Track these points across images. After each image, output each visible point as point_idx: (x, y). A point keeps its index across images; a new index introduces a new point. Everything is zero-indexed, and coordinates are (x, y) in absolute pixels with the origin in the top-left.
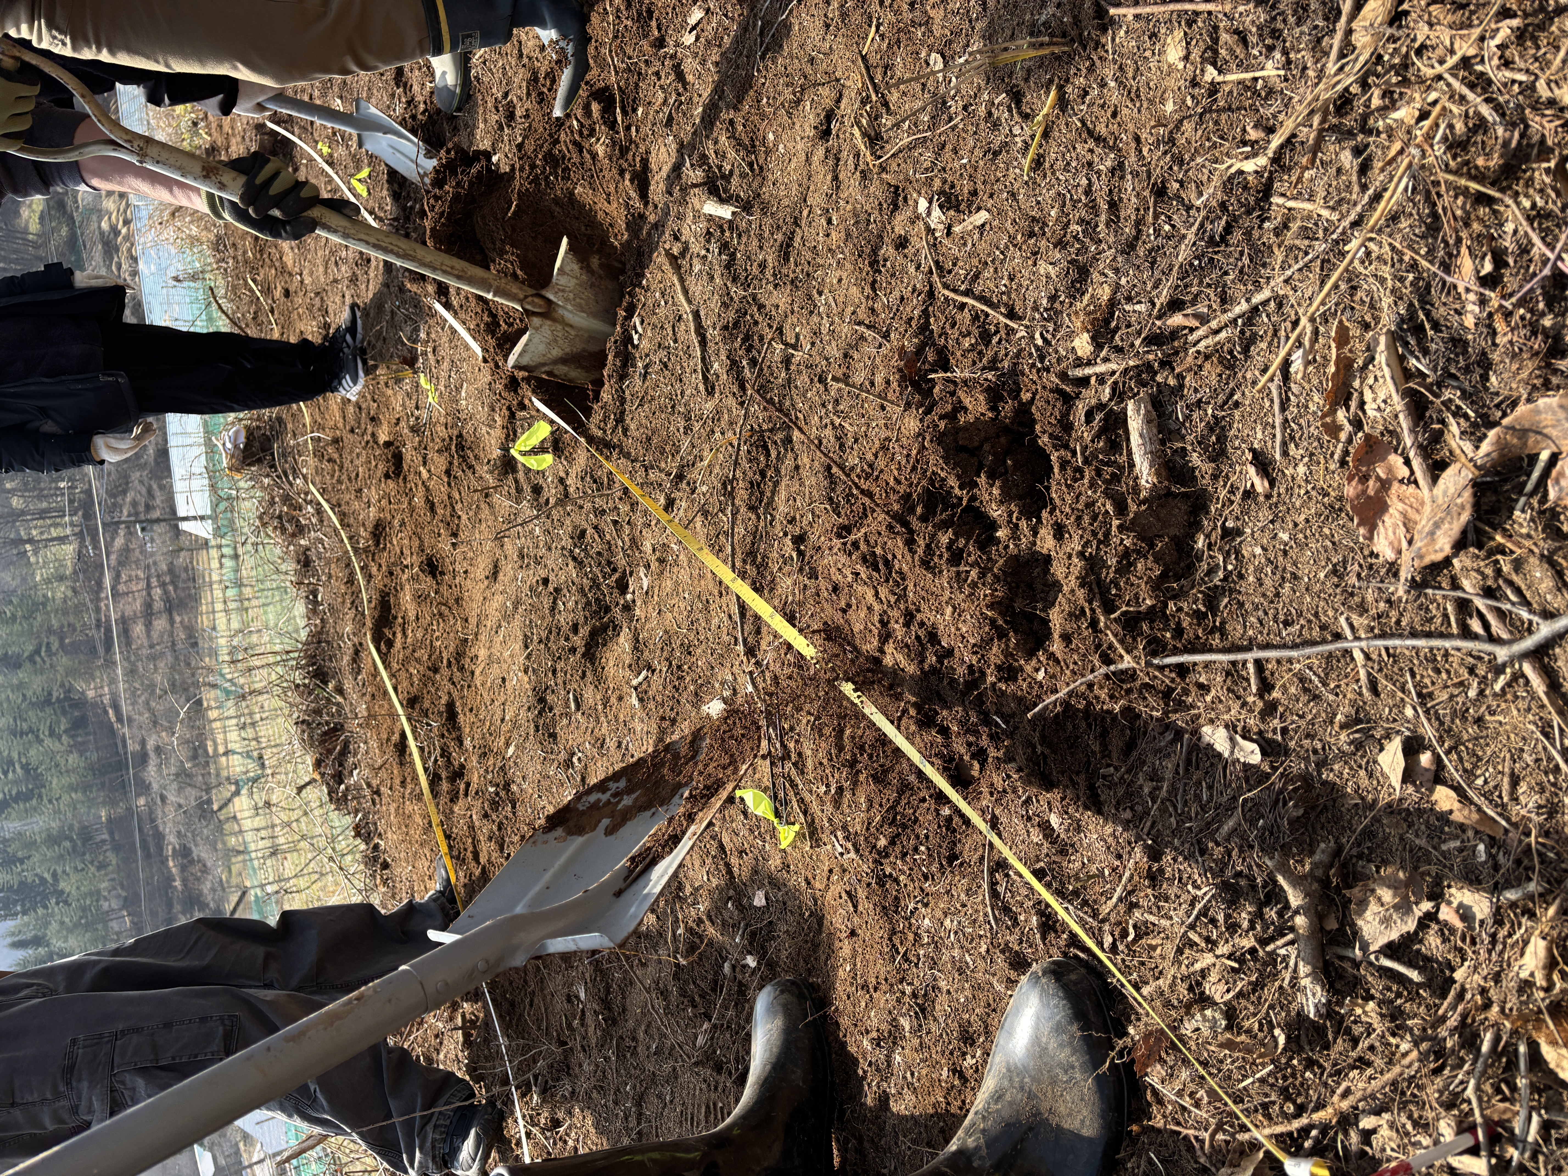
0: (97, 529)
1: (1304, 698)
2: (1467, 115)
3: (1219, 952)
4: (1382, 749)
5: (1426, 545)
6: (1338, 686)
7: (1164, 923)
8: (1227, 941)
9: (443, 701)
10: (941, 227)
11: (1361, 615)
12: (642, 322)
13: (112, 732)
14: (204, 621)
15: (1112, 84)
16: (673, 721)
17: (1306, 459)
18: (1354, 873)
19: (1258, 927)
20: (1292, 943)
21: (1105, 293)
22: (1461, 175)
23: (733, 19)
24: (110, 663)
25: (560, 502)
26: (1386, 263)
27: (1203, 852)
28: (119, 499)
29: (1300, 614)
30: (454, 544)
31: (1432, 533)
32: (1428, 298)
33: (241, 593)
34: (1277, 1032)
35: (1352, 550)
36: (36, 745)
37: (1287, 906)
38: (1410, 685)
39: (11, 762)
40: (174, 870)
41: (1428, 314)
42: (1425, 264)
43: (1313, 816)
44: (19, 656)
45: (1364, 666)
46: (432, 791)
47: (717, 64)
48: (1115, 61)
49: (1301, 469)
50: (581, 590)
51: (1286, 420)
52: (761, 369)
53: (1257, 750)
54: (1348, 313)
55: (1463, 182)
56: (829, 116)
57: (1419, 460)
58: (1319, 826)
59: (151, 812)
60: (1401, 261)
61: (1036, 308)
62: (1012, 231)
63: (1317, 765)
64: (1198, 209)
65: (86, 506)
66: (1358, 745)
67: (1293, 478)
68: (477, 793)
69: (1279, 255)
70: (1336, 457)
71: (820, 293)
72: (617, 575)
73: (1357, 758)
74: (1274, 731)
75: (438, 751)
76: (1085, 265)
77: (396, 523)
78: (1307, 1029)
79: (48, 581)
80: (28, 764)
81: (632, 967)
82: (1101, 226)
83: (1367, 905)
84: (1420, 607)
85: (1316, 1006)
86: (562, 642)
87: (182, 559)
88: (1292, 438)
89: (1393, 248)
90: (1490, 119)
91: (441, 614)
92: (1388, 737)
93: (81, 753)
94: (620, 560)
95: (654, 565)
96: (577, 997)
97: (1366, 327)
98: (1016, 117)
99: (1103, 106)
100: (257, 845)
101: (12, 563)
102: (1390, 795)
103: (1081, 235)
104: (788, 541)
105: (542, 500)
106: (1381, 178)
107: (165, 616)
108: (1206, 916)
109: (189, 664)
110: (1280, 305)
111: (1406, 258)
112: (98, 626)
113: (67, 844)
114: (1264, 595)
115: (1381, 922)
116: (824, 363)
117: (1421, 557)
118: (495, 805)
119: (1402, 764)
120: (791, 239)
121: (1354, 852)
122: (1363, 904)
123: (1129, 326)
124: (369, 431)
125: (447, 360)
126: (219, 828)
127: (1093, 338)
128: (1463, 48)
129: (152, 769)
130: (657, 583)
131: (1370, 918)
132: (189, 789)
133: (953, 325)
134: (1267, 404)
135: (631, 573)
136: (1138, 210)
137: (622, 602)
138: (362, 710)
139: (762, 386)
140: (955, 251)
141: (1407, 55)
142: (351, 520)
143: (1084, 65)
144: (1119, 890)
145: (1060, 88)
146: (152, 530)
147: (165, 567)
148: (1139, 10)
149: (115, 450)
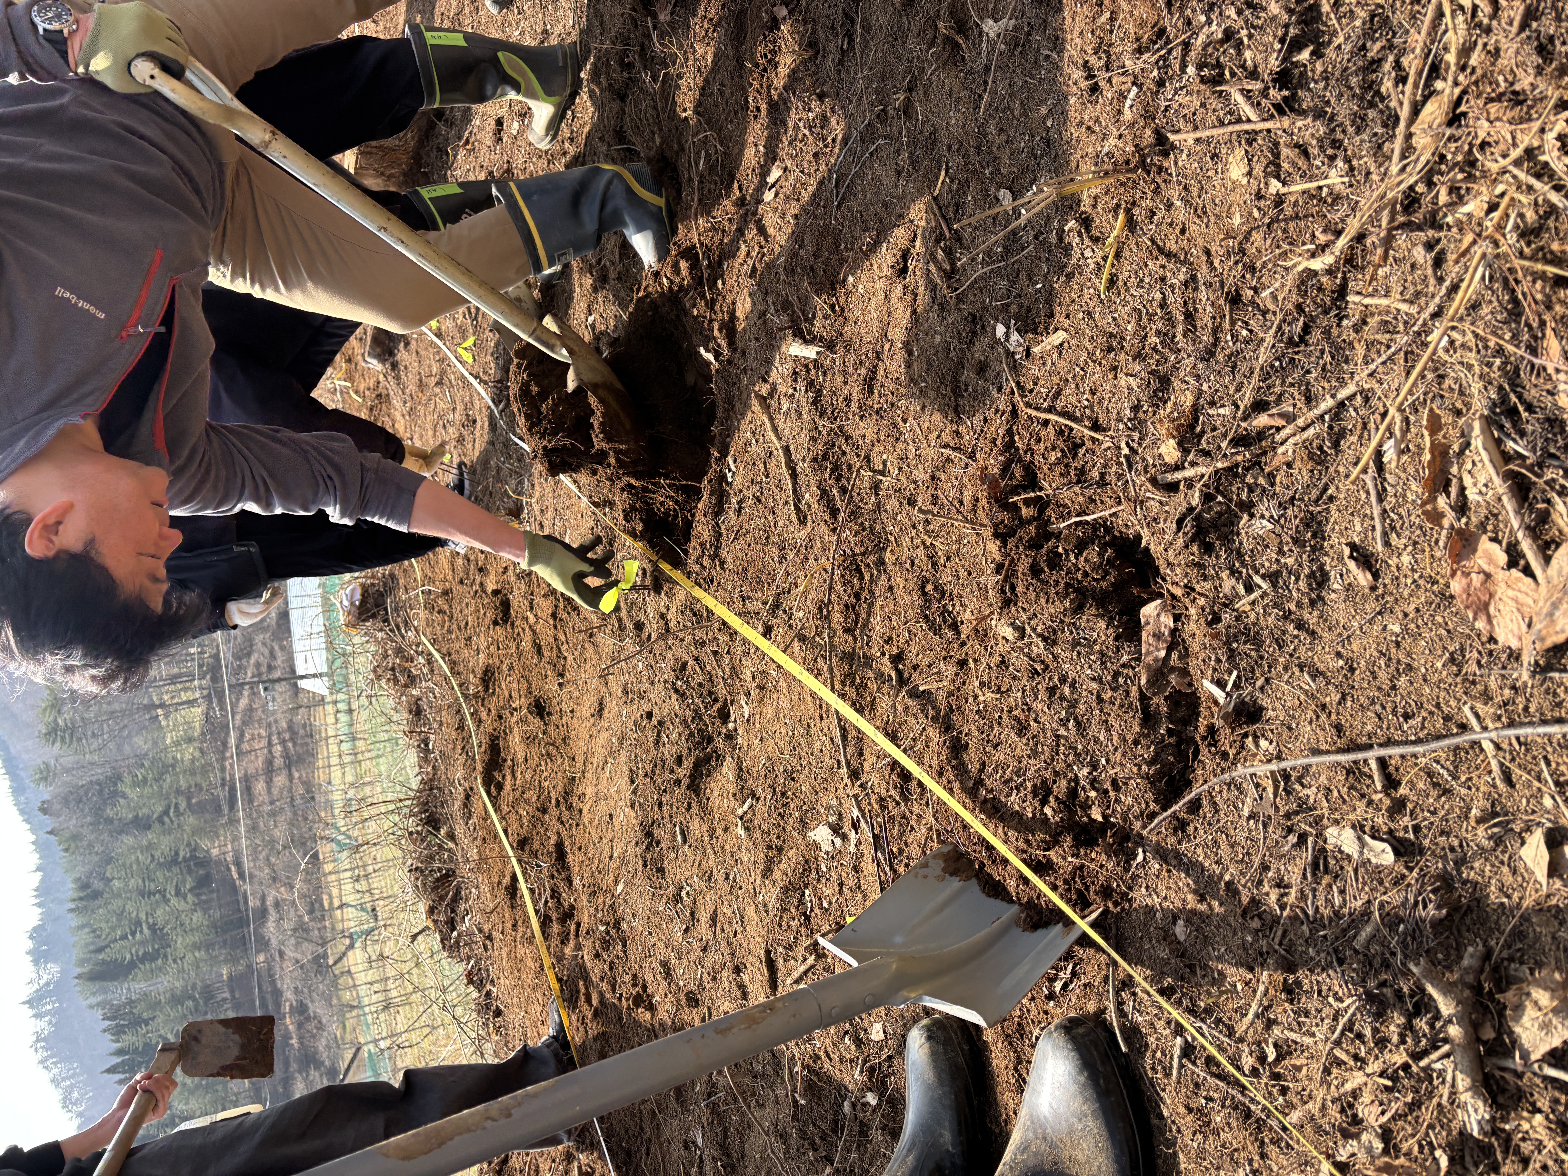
0: (223, 691)
1: (1434, 793)
2: (1536, 203)
3: (1369, 1070)
4: (1523, 843)
5: (1546, 627)
6: (1470, 779)
7: (1307, 1040)
8: (1377, 1058)
9: (552, 842)
10: (1020, 349)
11: (1486, 704)
12: (735, 461)
13: (234, 889)
14: (320, 776)
15: (1179, 203)
16: (780, 850)
17: (1410, 548)
18: (1507, 977)
19: (1409, 1040)
20: (1447, 1055)
21: (1188, 400)
22: (1537, 260)
23: (809, 175)
24: (233, 821)
25: (662, 637)
26: (1471, 350)
27: (1341, 962)
28: (244, 661)
29: (1420, 707)
30: (560, 685)
31: (1551, 614)
32: (1518, 381)
33: (354, 747)
34: (1438, 1153)
35: (1469, 637)
36: (163, 905)
37: (1437, 1016)
38: (1546, 774)
39: (138, 923)
40: (291, 1027)
41: (1520, 397)
42: (1510, 348)
43: (1457, 917)
44: (149, 817)
45: (1495, 756)
46: (543, 933)
47: (796, 217)
48: (1179, 183)
49: (1406, 559)
50: (684, 722)
51: (1385, 511)
52: (851, 497)
53: (1389, 849)
54: (1438, 401)
55: (1539, 267)
56: (905, 255)
57: (1529, 541)
58: (1464, 928)
59: (270, 969)
60: (1486, 347)
61: (1119, 420)
62: (1090, 347)
63: (1456, 863)
64: (1275, 313)
65: (214, 670)
66: (1498, 841)
67: (1398, 568)
68: (588, 933)
69: (1360, 350)
70: (1441, 544)
71: (905, 421)
72: (718, 705)
73: (1498, 853)
74: (1406, 829)
75: (548, 892)
76: (1166, 375)
77: (504, 667)
78: (1472, 1149)
79: (177, 743)
80: (155, 924)
81: (749, 1108)
82: (1179, 337)
83: (1524, 1010)
84: (1547, 692)
85: (1479, 1122)
86: (667, 774)
87: (300, 717)
88: (1393, 528)
89: (1476, 335)
90: (1560, 205)
91: (549, 755)
92: (1528, 829)
93: (205, 911)
94: (721, 690)
95: (754, 693)
96: (694, 1143)
97: (1458, 413)
98: (1087, 241)
99: (1171, 225)
100: (370, 999)
101: (145, 728)
102: (1537, 891)
103: (1159, 347)
104: (886, 660)
105: (644, 636)
106: (1457, 269)
107: (284, 772)
108: (1351, 1030)
109: (306, 819)
110: (1367, 399)
111: (1491, 344)
112: (223, 785)
113: (190, 1003)
114: (1379, 689)
115: (1541, 1028)
116: (912, 486)
117: (1542, 639)
118: (606, 944)
119: (1546, 857)
120: (875, 373)
121: (1505, 954)
122: (1519, 1008)
123: (1214, 429)
124: (478, 582)
125: (551, 509)
126: (335, 983)
127: (1180, 444)
128: (1526, 140)
129: (271, 925)
130: (758, 710)
131: (1528, 1024)
132: (306, 944)
133: (1039, 441)
134: (1363, 496)
135: (732, 702)
136: (1214, 318)
137: (724, 731)
138: (473, 854)
139: (853, 512)
140: (1035, 371)
141: (1470, 151)
142: (461, 668)
143: (1149, 189)
144: (1254, 1006)
145: (1128, 211)
146: (274, 690)
147: (285, 725)
148: (1198, 135)
149: (248, 614)
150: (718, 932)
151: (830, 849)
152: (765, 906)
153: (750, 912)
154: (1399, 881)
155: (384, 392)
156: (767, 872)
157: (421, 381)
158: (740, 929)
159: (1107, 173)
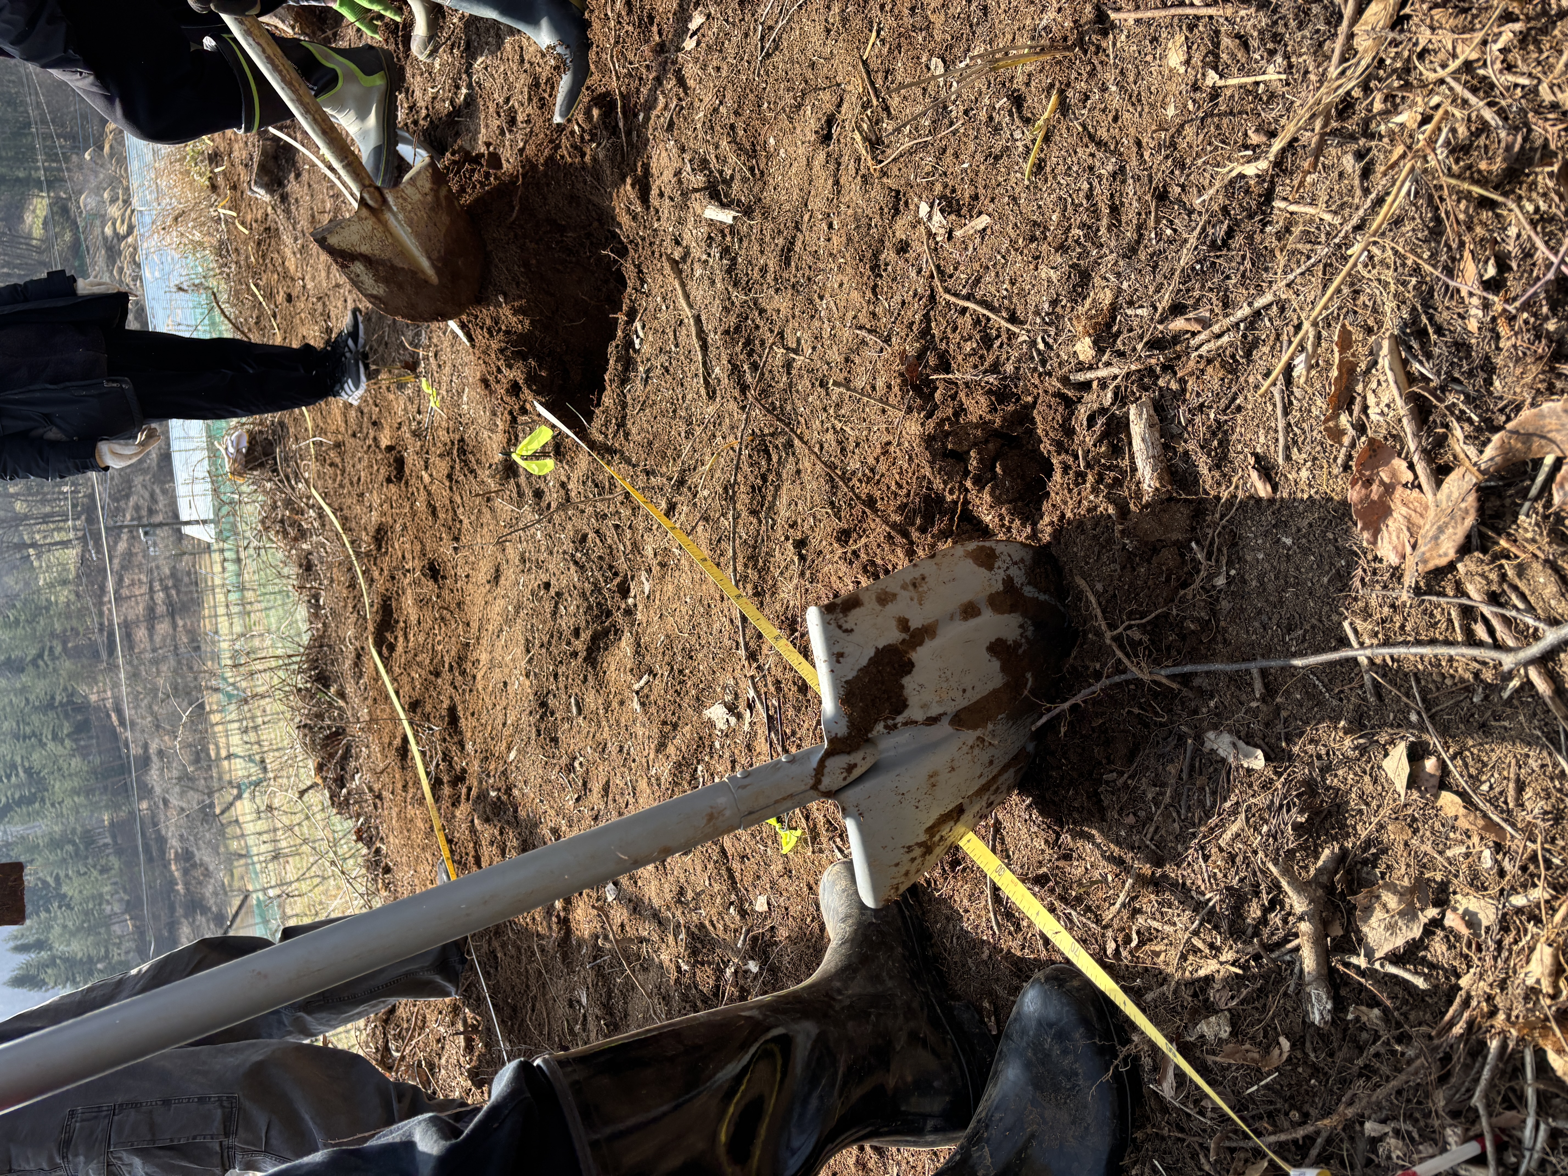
0: (100, 533)
1: (1308, 703)
2: (1469, 120)
3: (1223, 958)
4: (1386, 755)
5: (1430, 550)
6: (1343, 691)
7: (1168, 929)
8: (1231, 948)
9: (445, 706)
10: (943, 231)
11: (1365, 620)
12: (643, 327)
13: (115, 736)
14: (207, 625)
15: (1114, 88)
16: (675, 726)
17: (1309, 464)
18: (1359, 879)
19: (1262, 933)
20: (1296, 949)
21: (1106, 298)
22: (1464, 179)
23: (733, 24)
24: (113, 667)
25: (562, 507)
26: (1388, 268)
27: (1206, 858)
28: (122, 504)
29: (1303, 619)
30: (455, 549)
31: (1436, 538)
32: (1431, 302)
33: (243, 598)
34: (1282, 1039)
35: (1356, 554)
36: (39, 749)
37: (1291, 912)
38: (1414, 692)
39: (14, 766)
40: (176, 874)
41: (1431, 319)
42: (1428, 268)
43: (1317, 821)
44: (22, 660)
45: (1368, 672)
46: (434, 796)
47: (718, 68)
48: (1116, 66)
49: (1304, 474)
50: (583, 595)
51: (1289, 425)
52: (762, 374)
53: (1260, 754)
54: (1351, 317)
55: (1466, 186)
56: (830, 120)
57: (1423, 464)
58: (1323, 832)
59: (154, 816)
60: (1404, 265)
61: (1037, 313)
62: (1013, 236)
63: (1321, 770)
64: (1200, 214)
65: (89, 511)
66: (1363, 750)
67: (1296, 483)
68: (478, 797)
69: (1281, 259)
70: (1339, 461)
71: (821, 298)
72: (618, 579)
73: (1362, 763)
74: (1278, 736)
75: (440, 755)
76: (1086, 270)
77: (398, 528)
78: (1313, 1036)
79: (51, 585)
80: (31, 768)
81: (633, 971)
82: (1103, 231)
83: (1372, 912)
84: (1425, 612)
85: (1321, 1013)
86: (564, 646)
87: (184, 564)
88: (1295, 442)
89: (1396, 252)
90: (1493, 123)
91: (443, 619)
92: (1392, 742)
93: (84, 757)
94: (622, 565)
95: (656, 570)
96: (579, 1002)
97: (1369, 331)
98: (1017, 122)
99: (1104, 111)
100: (260, 849)
101: (15, 567)
102: (1395, 800)
103: (1082, 240)
104: (789, 545)
105: (544, 505)
106: (1384, 182)
107: (167, 620)
108: (1210, 922)
109: (191, 668)
110: (1282, 310)
111: (1409, 262)
112: (101, 630)
113: (70, 848)
114: (1267, 600)
115: (1387, 929)
116: (825, 367)
117: (1425, 562)
118: (497, 809)
119: (1407, 770)
120: (792, 243)
121: (1359, 858)
122: (1368, 910)
123: (1131, 330)
124: (371, 436)
125: (449, 364)
126: (222, 832)
127: (1095, 343)
128: (1465, 52)
129: (154, 773)
130: (659, 587)
131: (1375, 925)
132: (191, 793)
133: (954, 330)
134: (1270, 408)
135: (633, 578)
136: (1139, 214)
137: (623, 606)
138: (364, 714)
139: (763, 391)
140: (956, 255)
141: (1409, 59)
142: (353, 525)
143: (1085, 70)
144: (1122, 896)
145: (1061, 92)
146: (155, 534)
147: (167, 571)
148: (1139, 15)
149: (120, 456)
150: (610, 802)
151: (724, 727)
152: (658, 779)
153: (643, 784)
154: (1266, 785)
155: (273, 226)
156: (661, 747)
157: (313, 216)
158: (631, 801)
159: (1042, 50)
